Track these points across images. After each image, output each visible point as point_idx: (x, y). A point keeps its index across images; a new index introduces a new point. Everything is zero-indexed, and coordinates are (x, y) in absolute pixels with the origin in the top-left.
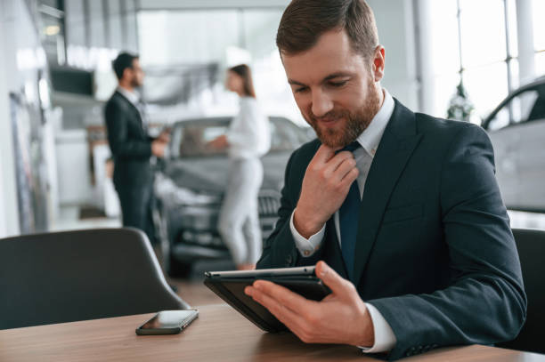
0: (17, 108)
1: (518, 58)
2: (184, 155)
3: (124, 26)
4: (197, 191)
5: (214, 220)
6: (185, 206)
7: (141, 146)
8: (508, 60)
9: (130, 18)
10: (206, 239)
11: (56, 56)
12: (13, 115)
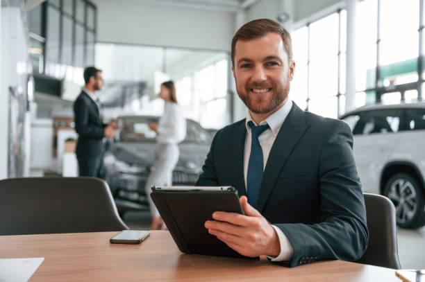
0: (12, 98)
1: (345, 95)
2: (122, 140)
3: (85, 51)
4: (131, 164)
5: (142, 184)
6: (122, 173)
7: (98, 130)
8: (339, 95)
9: (90, 47)
10: (135, 196)
11: (38, 68)
12: (10, 102)
